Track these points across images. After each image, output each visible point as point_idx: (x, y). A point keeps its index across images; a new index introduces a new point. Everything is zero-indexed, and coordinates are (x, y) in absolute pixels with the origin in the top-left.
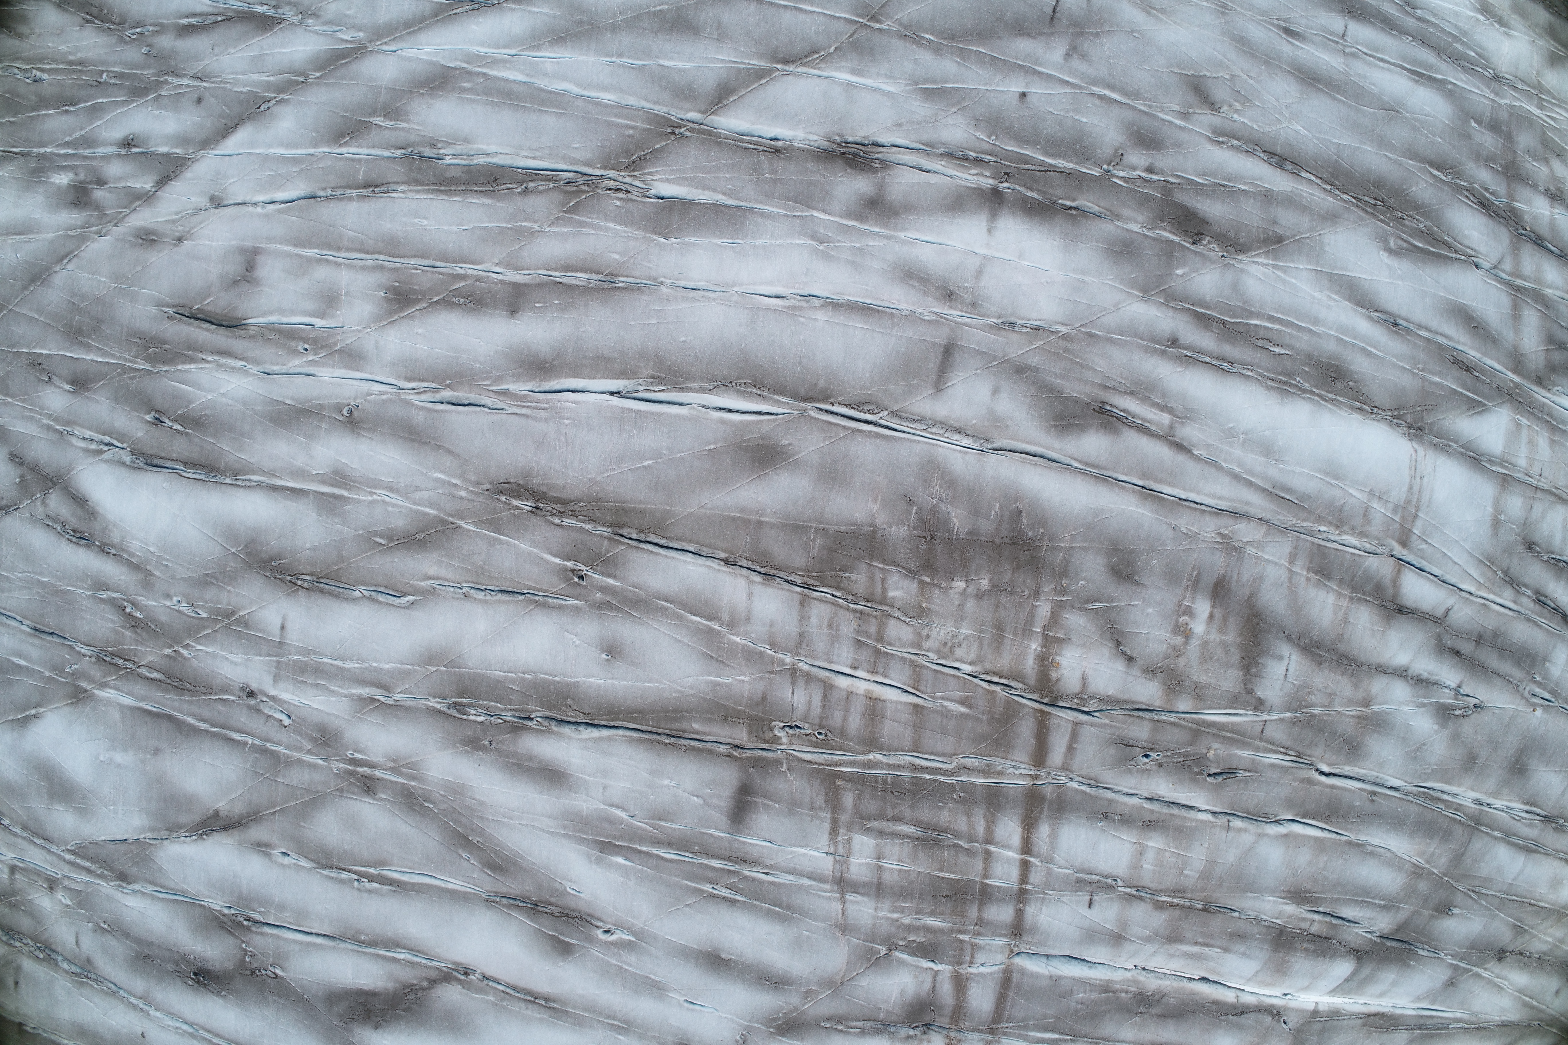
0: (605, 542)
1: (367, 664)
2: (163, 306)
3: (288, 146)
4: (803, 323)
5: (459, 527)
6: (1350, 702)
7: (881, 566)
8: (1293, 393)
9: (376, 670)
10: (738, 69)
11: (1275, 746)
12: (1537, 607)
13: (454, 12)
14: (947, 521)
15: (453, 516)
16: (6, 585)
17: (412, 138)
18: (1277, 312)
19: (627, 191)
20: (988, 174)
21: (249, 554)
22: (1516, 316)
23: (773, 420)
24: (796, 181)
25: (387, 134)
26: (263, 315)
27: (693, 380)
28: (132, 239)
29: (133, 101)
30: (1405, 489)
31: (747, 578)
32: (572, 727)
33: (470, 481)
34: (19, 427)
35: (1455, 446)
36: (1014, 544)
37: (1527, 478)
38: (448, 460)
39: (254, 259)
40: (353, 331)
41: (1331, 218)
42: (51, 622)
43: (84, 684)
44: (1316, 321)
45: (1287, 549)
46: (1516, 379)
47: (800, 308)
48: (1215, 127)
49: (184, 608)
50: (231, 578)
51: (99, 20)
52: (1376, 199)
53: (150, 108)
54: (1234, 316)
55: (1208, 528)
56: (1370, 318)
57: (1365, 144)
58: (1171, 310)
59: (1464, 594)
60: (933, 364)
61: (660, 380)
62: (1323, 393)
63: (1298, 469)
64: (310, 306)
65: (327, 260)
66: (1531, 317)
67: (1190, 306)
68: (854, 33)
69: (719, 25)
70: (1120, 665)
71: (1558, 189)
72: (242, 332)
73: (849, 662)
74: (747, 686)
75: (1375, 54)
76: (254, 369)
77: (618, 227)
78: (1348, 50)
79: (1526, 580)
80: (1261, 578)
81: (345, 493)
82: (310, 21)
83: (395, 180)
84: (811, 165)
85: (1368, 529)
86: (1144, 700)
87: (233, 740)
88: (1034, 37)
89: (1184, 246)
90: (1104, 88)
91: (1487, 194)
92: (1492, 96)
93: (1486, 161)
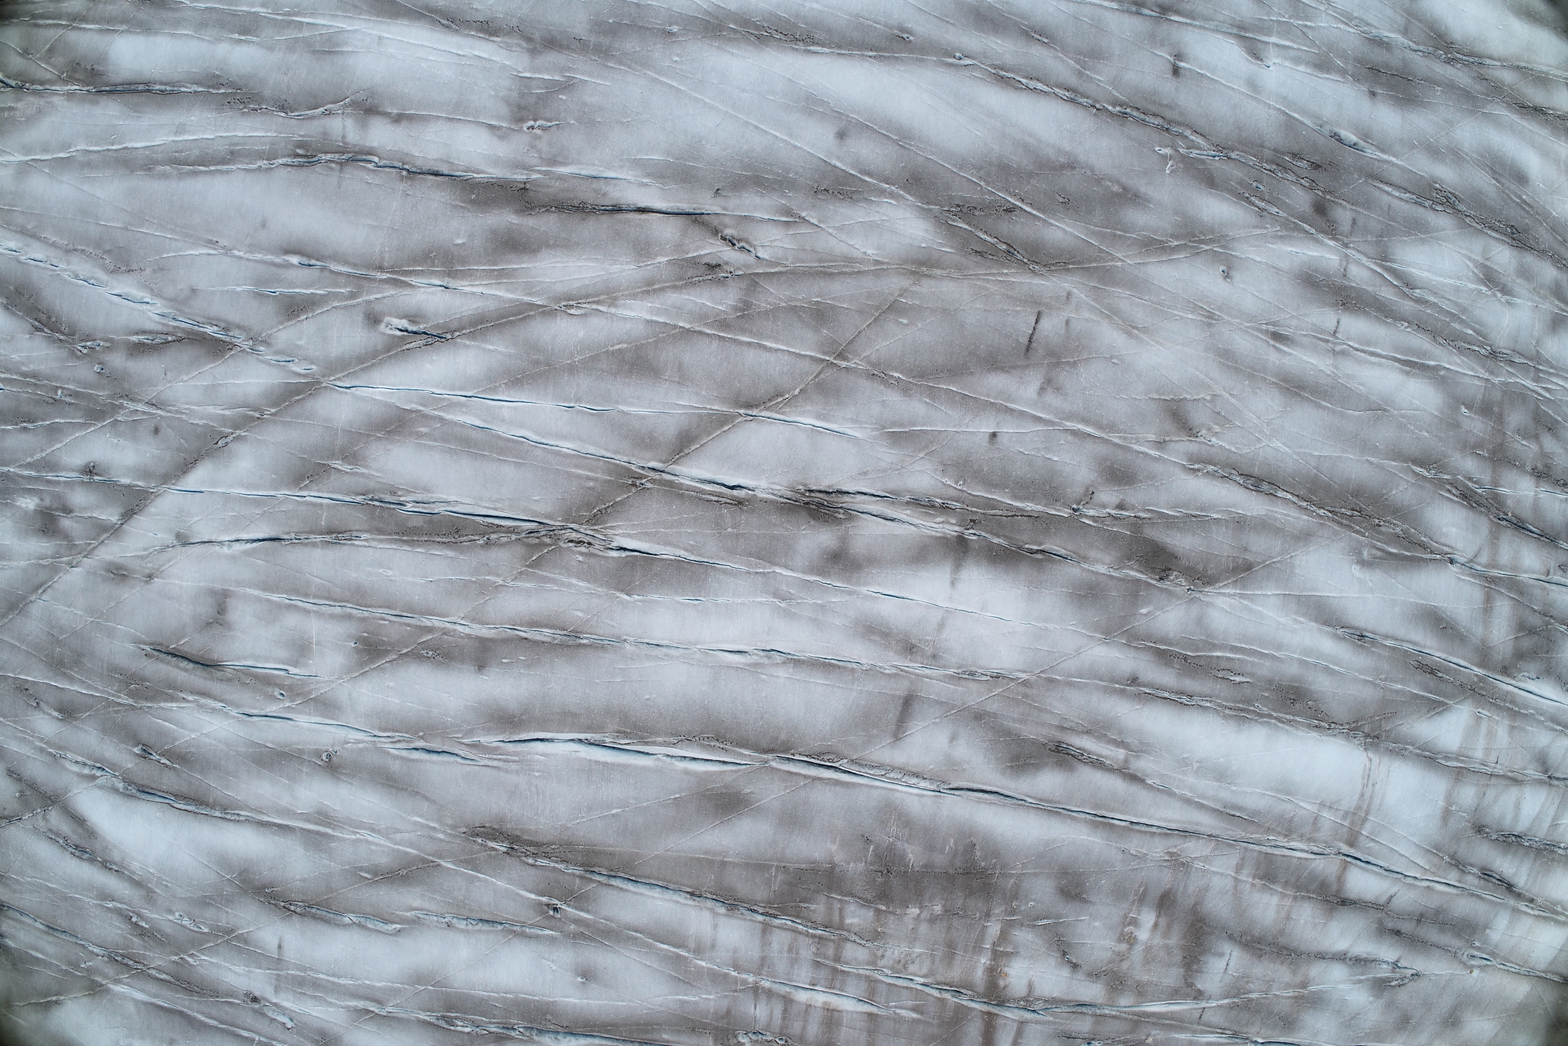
0: (577, 880)
1: (360, 982)
2: (140, 643)
3: (248, 487)
4: (764, 681)
5: (439, 865)
6: (1288, 986)
7: (839, 897)
8: (1251, 719)
9: (368, 986)
10: (700, 415)
11: (1212, 1028)
12: (1483, 882)
13: (408, 346)
14: (903, 857)
15: (432, 855)
16: (17, 887)
17: (372, 484)
18: (1240, 642)
19: (589, 544)
20: (954, 521)
21: (243, 881)
22: (1487, 608)
23: (736, 771)
24: (758, 536)
25: (347, 479)
26: (238, 659)
27: (658, 734)
28: (104, 573)
29: (91, 425)
30: (1357, 796)
31: (712, 910)
32: (552, 1036)
33: (447, 825)
34: (14, 746)
35: (1410, 748)
36: (967, 873)
37: (1482, 767)
38: (425, 805)
39: (224, 602)
40: (327, 681)
41: (1304, 537)
42: (63, 922)
43: (99, 979)
44: (1280, 647)
45: (1234, 860)
46: (1480, 672)
47: (762, 665)
48: (1192, 454)
49: (186, 922)
50: (229, 901)
51: (48, 328)
52: (1353, 510)
53: (108, 435)
54: (1197, 650)
55: (1158, 849)
56: (1336, 636)
57: (1347, 451)
58: (1132, 650)
59: (1409, 880)
60: (892, 716)
61: (626, 735)
62: (1281, 715)
63: (1249, 790)
64: (283, 654)
65: (296, 606)
66: (1503, 608)
67: (1152, 645)
68: (820, 373)
69: (680, 367)
70: (1065, 972)
71: (1546, 466)
72: (220, 674)
73: (808, 981)
74: (712, 1003)
75: (1367, 348)
76: (234, 712)
77: (581, 584)
78: (1338, 348)
79: (1472, 861)
80: (1207, 889)
81: (330, 831)
82: (261, 348)
83: (358, 527)
84: (774, 518)
85: (1316, 835)
86: (1087, 999)
87: (242, 1036)
88: (1008, 372)
89: (1151, 584)
90: (1078, 422)
91: (1470, 484)
92: (1486, 376)
93: (1473, 448)
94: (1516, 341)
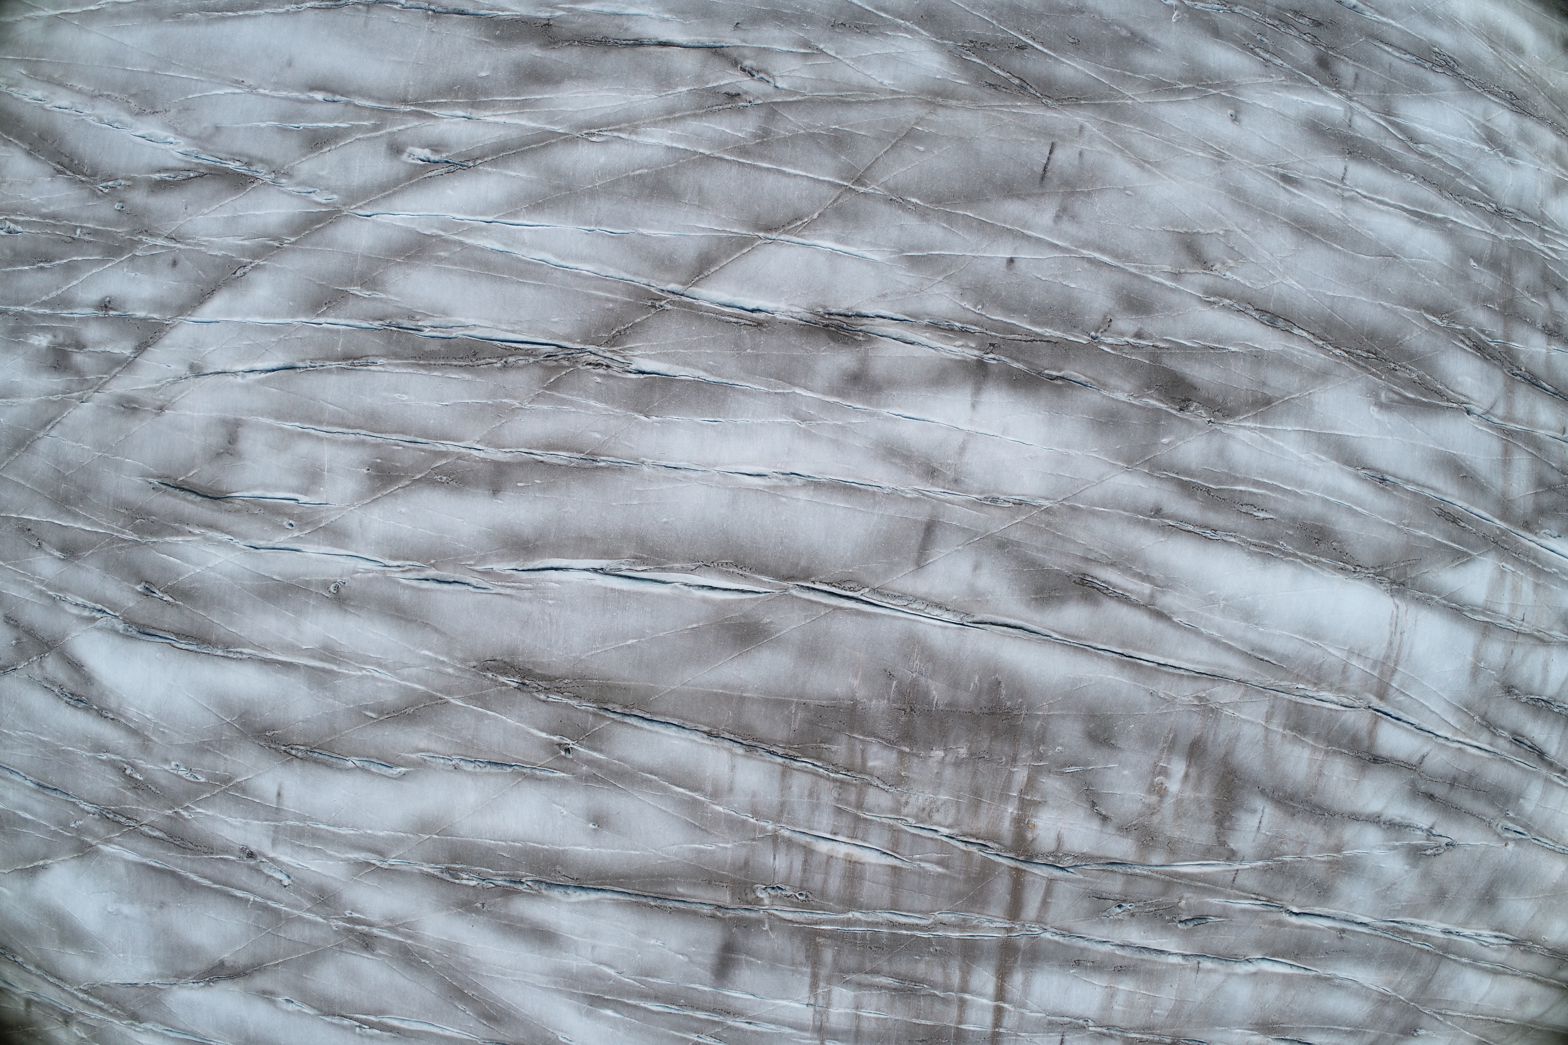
0: (591, 718)
1: (362, 831)
2: (148, 477)
3: (265, 315)
4: (784, 503)
5: (447, 702)
6: (1322, 849)
7: (862, 737)
8: (1276, 557)
9: (370, 836)
10: (720, 239)
11: (1246, 893)
12: (1514, 747)
13: (430, 174)
14: (927, 694)
15: (441, 692)
16: (8, 742)
17: (390, 309)
18: (1263, 477)
19: (608, 366)
20: (973, 345)
21: (243, 724)
22: (1506, 461)
23: (755, 600)
24: (778, 356)
25: (364, 304)
26: (248, 489)
27: (676, 560)
28: (114, 407)
29: (108, 261)
30: (1385, 645)
31: (730, 750)
32: (561, 890)
33: (457, 658)
34: (13, 591)
35: (1437, 598)
36: (993, 714)
37: (1509, 624)
38: (435, 638)
39: (236, 432)
40: (338, 509)
41: (1321, 375)
42: (54, 779)
43: (89, 839)
44: (1302, 484)
45: (1264, 708)
46: (1503, 525)
47: (781, 488)
48: (1207, 287)
49: (182, 772)
50: (228, 746)
51: (70, 171)
52: (1368, 352)
53: (125, 269)
54: (1220, 483)
55: (1186, 692)
56: (1357, 477)
57: (1359, 294)
58: (1155, 480)
59: (1441, 740)
60: (914, 542)
61: (643, 561)
62: (1306, 555)
63: (1278, 632)
64: (294, 482)
65: (308, 434)
66: (1522, 462)
67: (1174, 475)
68: (839, 197)
69: (700, 191)
70: (1095, 825)
71: (1557, 325)
72: (228, 505)
73: (830, 829)
74: (729, 853)
75: (1374, 196)
76: (241, 544)
77: (599, 405)
78: (1346, 194)
79: (1503, 722)
80: (1237, 738)
81: (335, 668)
82: (284, 181)
83: (374, 353)
84: (793, 340)
85: (1346, 685)
86: (1118, 856)
87: (236, 897)
88: (1023, 199)
89: (1171, 414)
90: (1094, 251)
91: (1483, 337)
92: (1493, 232)
93: (1484, 302)
94: (1521, 200)
